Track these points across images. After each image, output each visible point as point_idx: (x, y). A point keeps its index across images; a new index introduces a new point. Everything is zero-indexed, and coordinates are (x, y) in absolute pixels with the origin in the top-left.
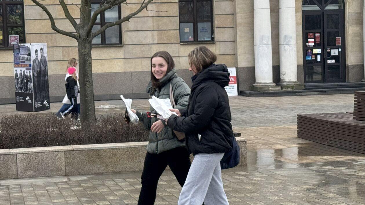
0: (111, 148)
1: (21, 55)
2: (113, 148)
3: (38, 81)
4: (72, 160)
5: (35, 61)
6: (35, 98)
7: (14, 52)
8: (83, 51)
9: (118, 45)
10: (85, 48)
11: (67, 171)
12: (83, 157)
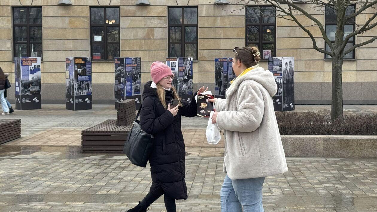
0: (358, 138)
1: (274, 66)
2: (360, 139)
3: (287, 87)
4: (328, 146)
5: (285, 71)
6: (284, 101)
7: (268, 64)
8: (336, 65)
9: (351, 60)
10: (338, 63)
11: (324, 154)
12: (337, 144)
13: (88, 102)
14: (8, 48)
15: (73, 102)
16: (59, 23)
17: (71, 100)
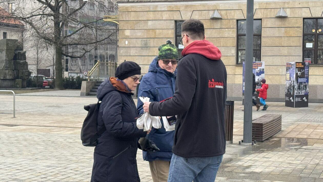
13: (306, 100)
14: (232, 54)
15: (294, 100)
16: (276, 32)
17: (291, 98)
